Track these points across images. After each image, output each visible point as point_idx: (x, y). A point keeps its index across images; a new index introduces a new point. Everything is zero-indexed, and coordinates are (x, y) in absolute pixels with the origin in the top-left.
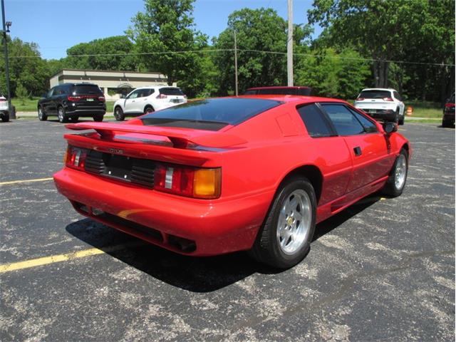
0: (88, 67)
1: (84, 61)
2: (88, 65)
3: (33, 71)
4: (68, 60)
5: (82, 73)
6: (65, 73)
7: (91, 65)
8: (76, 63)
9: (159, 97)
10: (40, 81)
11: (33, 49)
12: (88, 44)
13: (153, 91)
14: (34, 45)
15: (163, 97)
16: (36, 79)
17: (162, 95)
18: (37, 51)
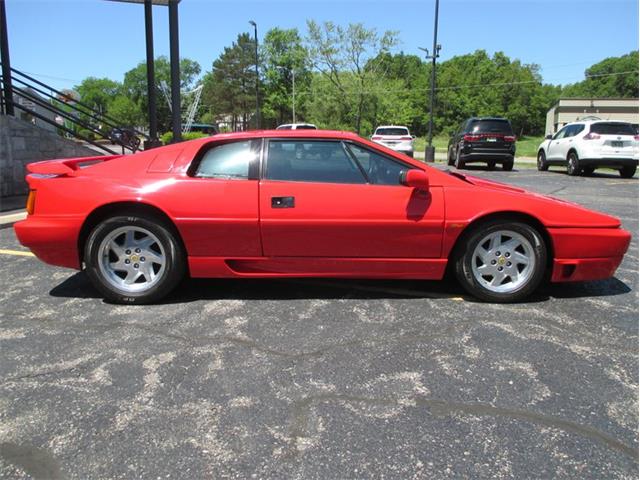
0: (614, 93)
1: (609, 85)
2: (614, 90)
3: (527, 102)
4: (583, 84)
5: (587, 104)
6: (562, 103)
7: (619, 89)
8: (595, 88)
9: (588, 137)
10: (534, 116)
11: (533, 73)
12: (619, 60)
13: (582, 127)
14: (535, 67)
15: (594, 137)
16: (529, 112)
17: (593, 134)
18: (537, 75)
